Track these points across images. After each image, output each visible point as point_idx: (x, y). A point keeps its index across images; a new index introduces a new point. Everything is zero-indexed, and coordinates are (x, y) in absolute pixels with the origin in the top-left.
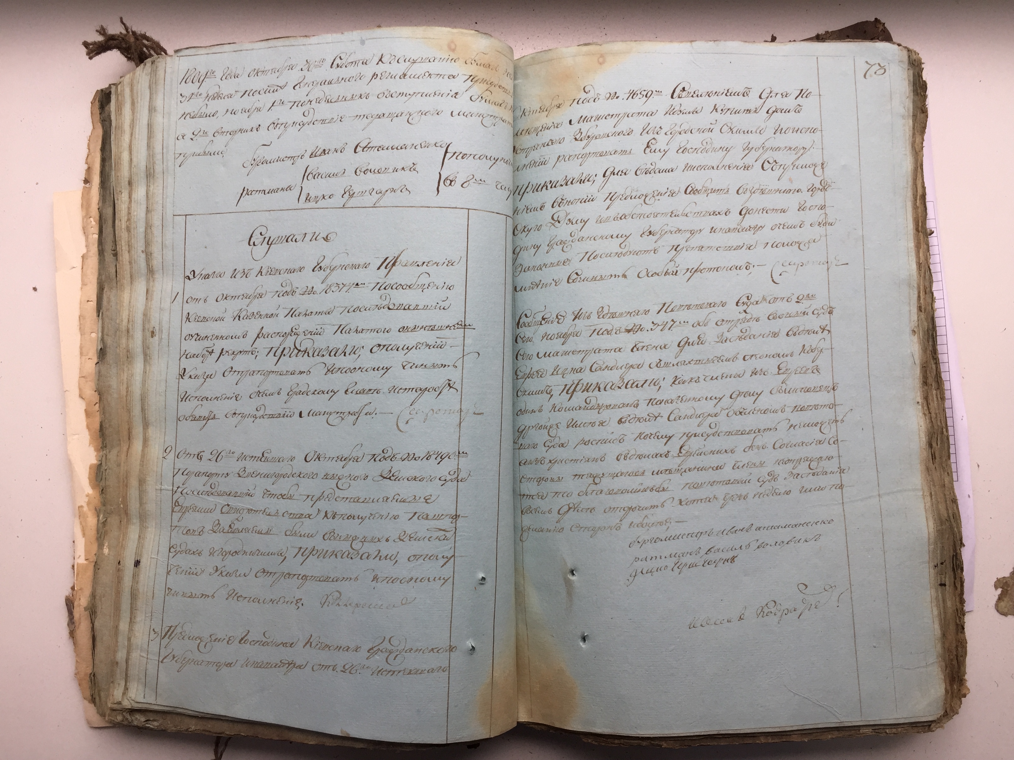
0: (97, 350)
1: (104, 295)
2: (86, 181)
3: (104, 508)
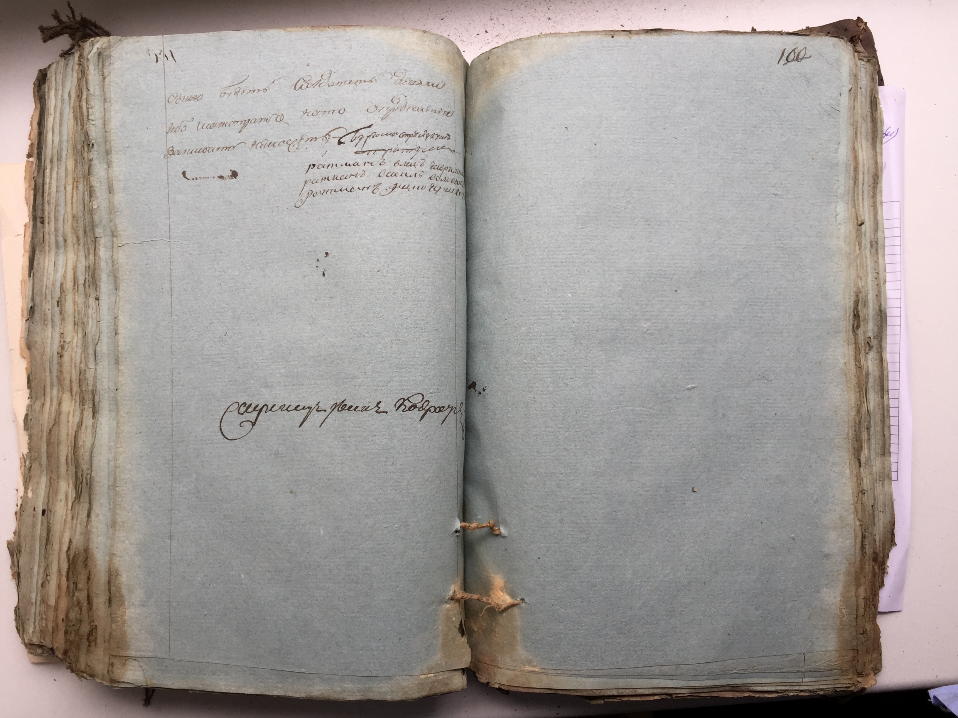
0: (28, 308)
1: (35, 259)
2: (29, 156)
3: (29, 455)
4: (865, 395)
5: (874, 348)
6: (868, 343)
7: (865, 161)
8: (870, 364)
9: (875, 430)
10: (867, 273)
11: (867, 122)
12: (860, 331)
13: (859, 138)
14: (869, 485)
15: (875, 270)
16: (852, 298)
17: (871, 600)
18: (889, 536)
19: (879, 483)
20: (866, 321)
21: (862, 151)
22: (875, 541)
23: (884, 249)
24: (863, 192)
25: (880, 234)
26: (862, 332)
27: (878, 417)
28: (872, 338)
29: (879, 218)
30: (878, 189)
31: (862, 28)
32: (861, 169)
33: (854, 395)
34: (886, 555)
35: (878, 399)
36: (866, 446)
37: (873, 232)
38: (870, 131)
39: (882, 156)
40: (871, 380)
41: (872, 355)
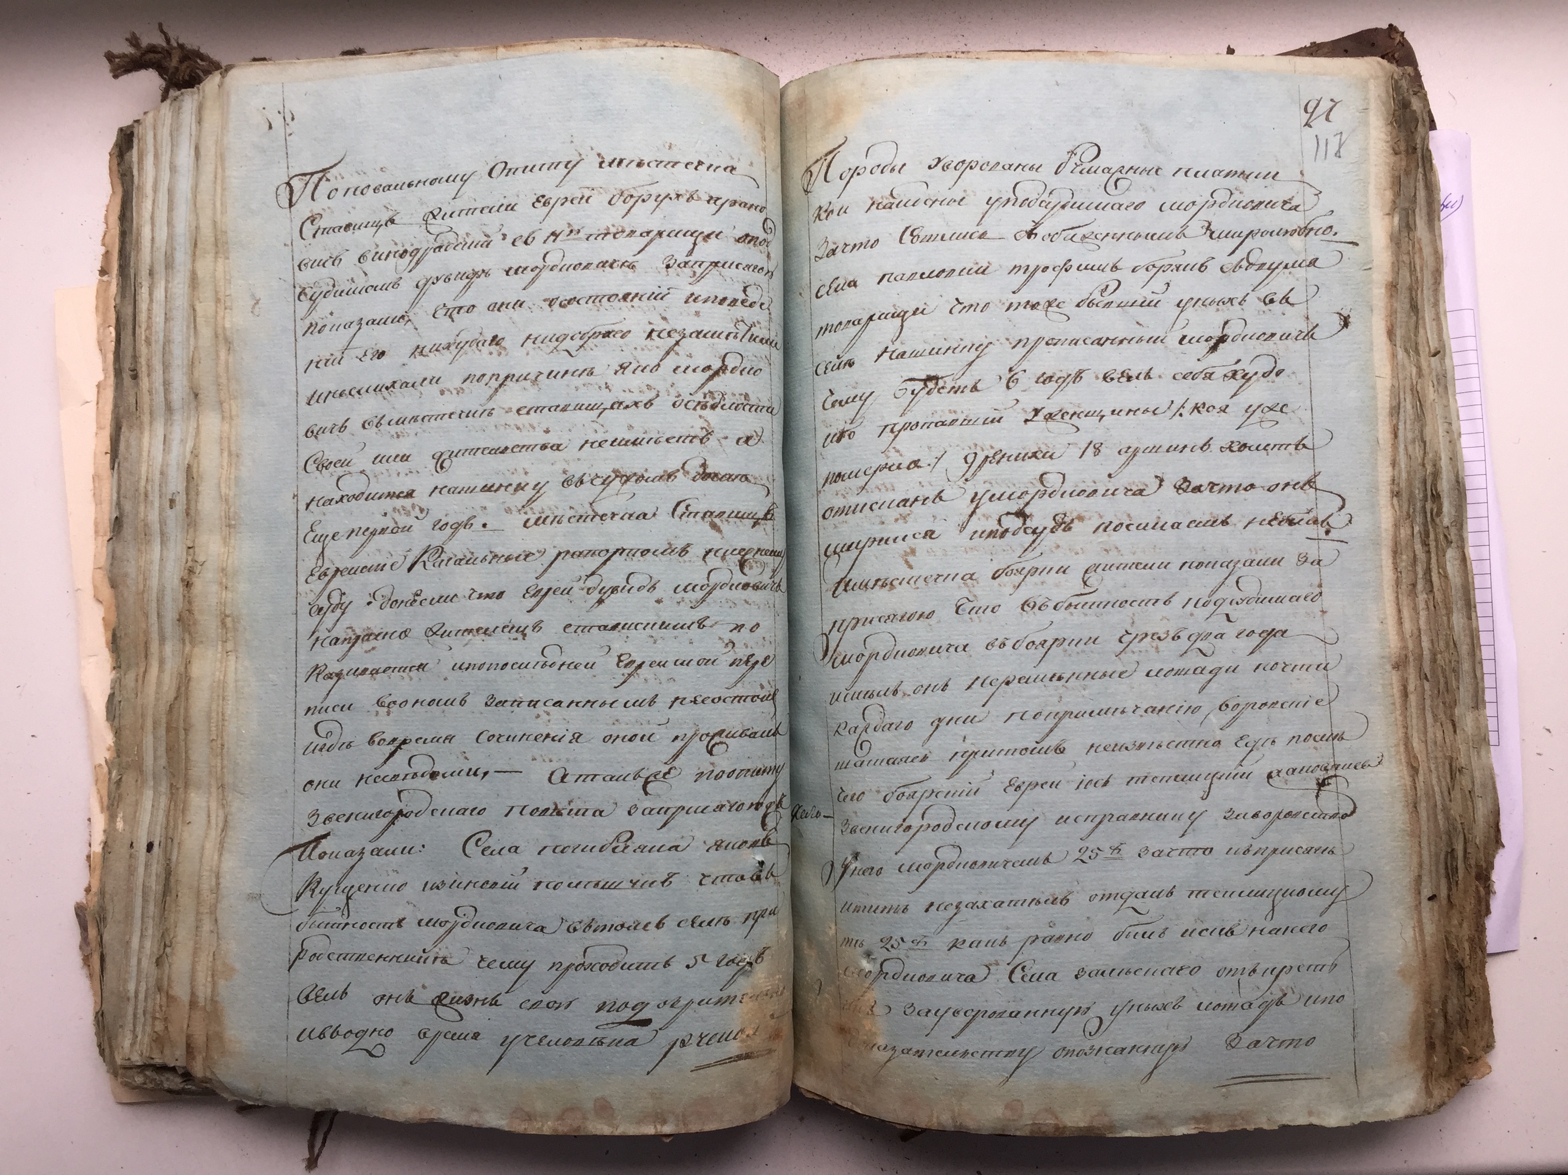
0: (110, 520)
1: (122, 437)
2: (103, 272)
3: (117, 760)
5: (1453, 542)
15: (1445, 417)
18: (1493, 833)
23: (1455, 385)
27: (1466, 647)
29: (1444, 337)
30: (1440, 293)
35: (1464, 621)
41: (1450, 553)
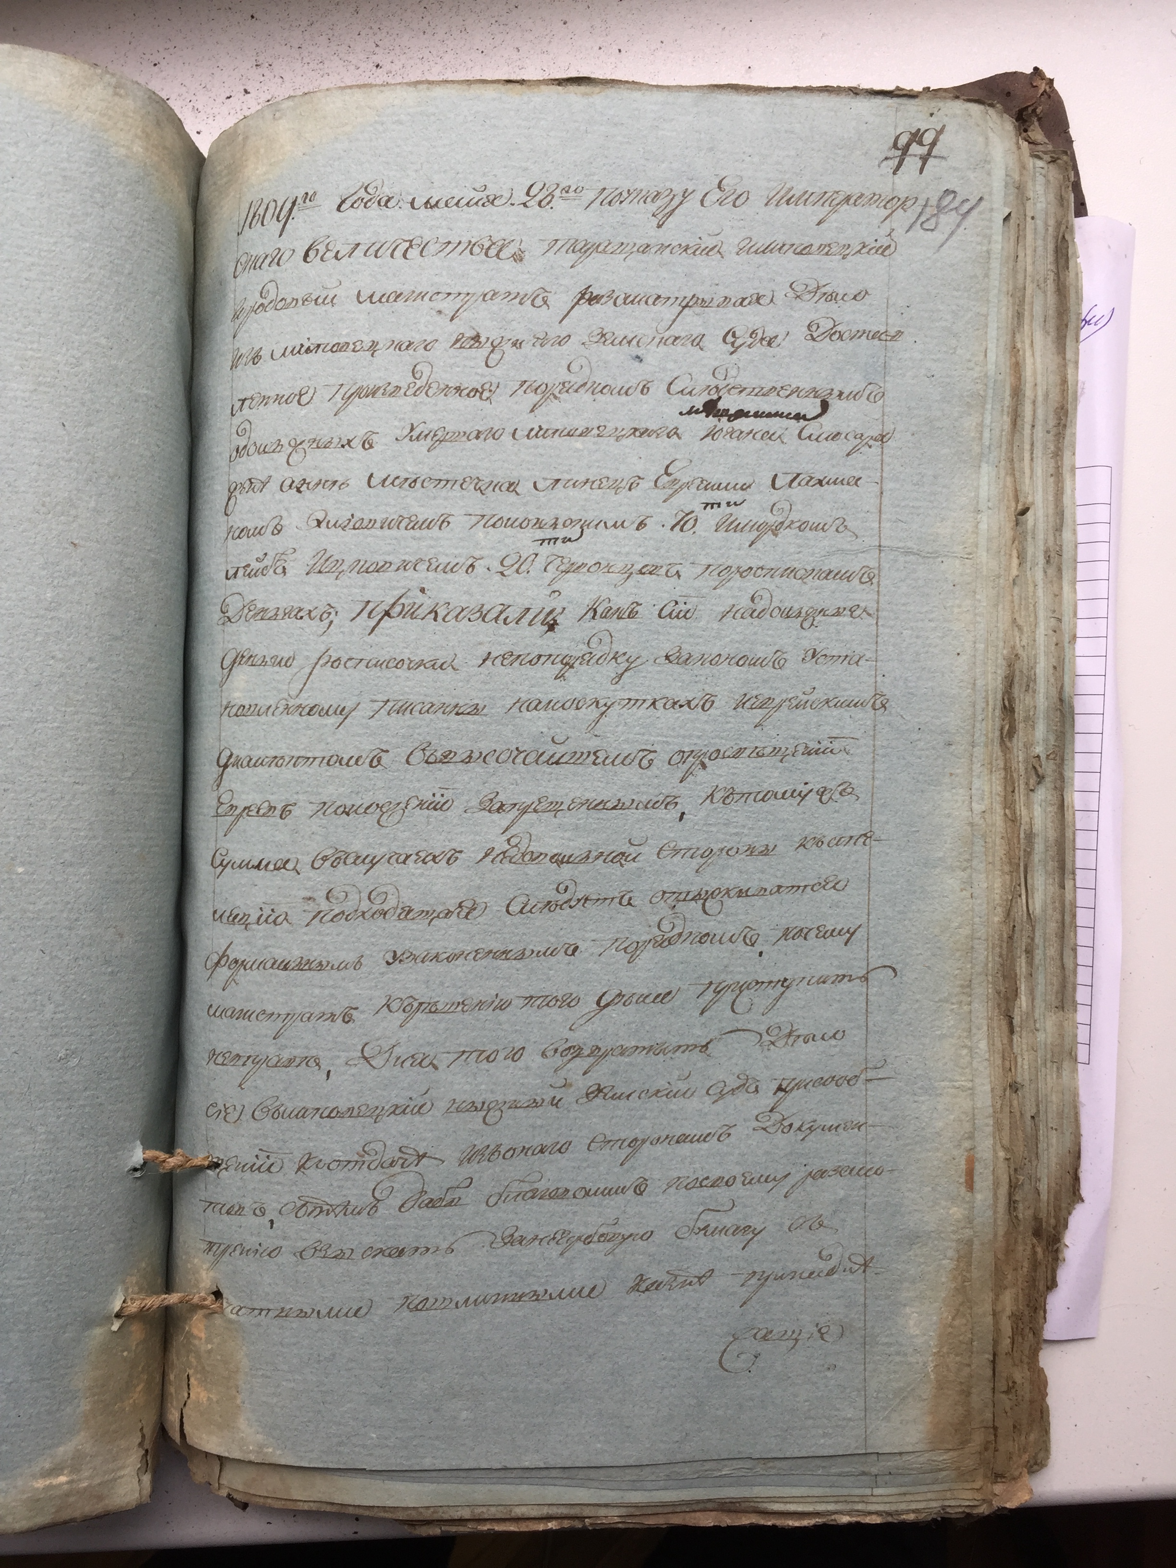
4: (1023, 880)
5: (1048, 779)
6: (1034, 768)
7: (1039, 377)
8: (1038, 811)
9: (1045, 954)
10: (1036, 617)
11: (1045, 292)
12: (1018, 742)
13: (1026, 327)
14: (1026, 1073)
15: (1054, 611)
16: (999, 672)
17: (1026, 1319)
18: (1068, 1179)
19: (1052, 1067)
20: (1030, 720)
21: (1033, 355)
22: (1039, 1194)
23: (1075, 569)
24: (1032, 445)
25: (1066, 535)
26: (1021, 744)
27: (1053, 926)
28: (1043, 757)
29: (1066, 500)
30: (1067, 438)
31: (1041, 91)
32: (1029, 393)
33: (999, 880)
34: (1062, 1221)
35: (1053, 889)
36: (1023, 988)
37: (1051, 532)
38: (1051, 312)
39: (1077, 368)
40: (1039, 847)
41: (1042, 794)
